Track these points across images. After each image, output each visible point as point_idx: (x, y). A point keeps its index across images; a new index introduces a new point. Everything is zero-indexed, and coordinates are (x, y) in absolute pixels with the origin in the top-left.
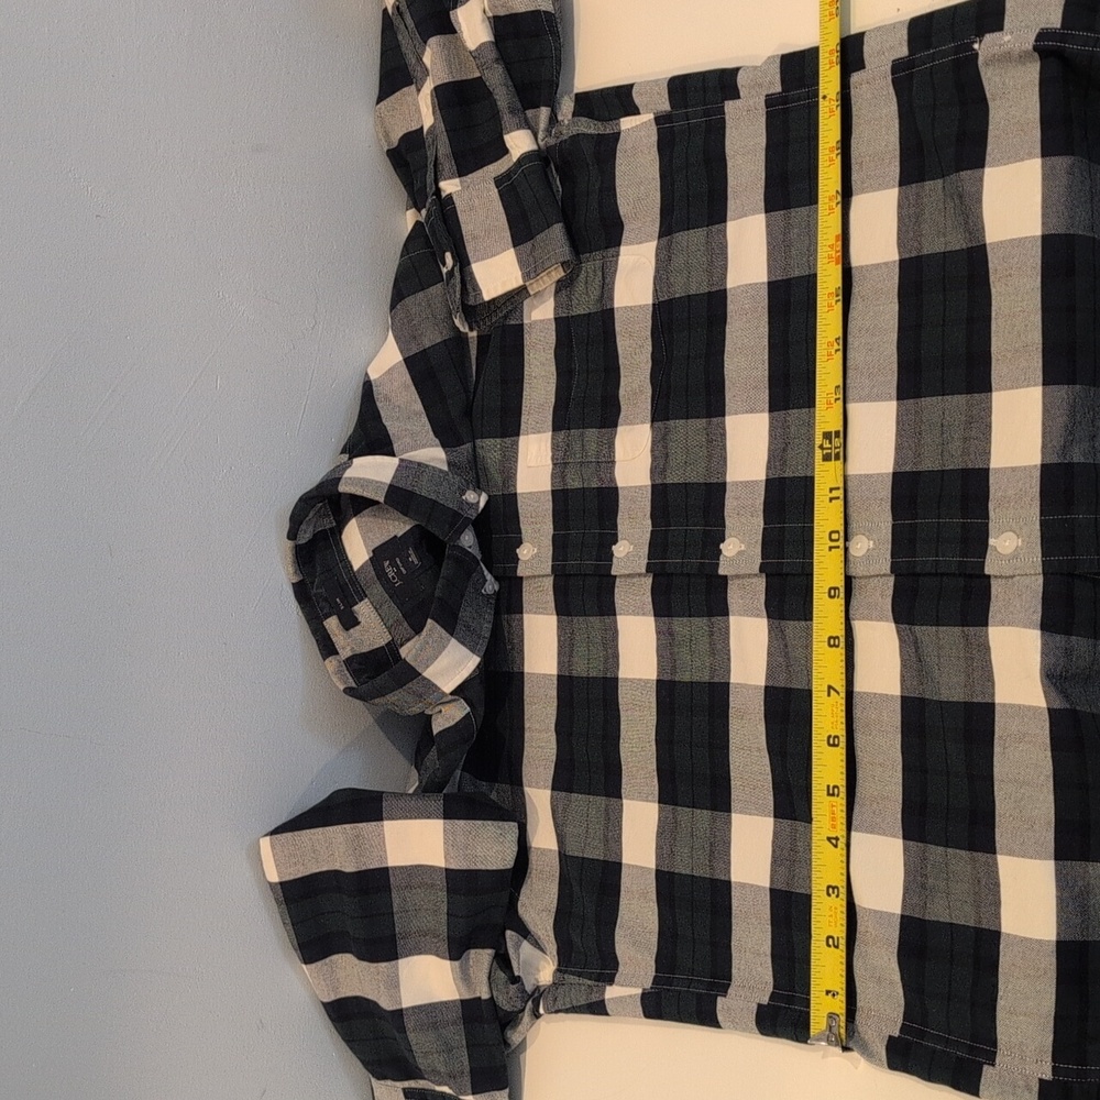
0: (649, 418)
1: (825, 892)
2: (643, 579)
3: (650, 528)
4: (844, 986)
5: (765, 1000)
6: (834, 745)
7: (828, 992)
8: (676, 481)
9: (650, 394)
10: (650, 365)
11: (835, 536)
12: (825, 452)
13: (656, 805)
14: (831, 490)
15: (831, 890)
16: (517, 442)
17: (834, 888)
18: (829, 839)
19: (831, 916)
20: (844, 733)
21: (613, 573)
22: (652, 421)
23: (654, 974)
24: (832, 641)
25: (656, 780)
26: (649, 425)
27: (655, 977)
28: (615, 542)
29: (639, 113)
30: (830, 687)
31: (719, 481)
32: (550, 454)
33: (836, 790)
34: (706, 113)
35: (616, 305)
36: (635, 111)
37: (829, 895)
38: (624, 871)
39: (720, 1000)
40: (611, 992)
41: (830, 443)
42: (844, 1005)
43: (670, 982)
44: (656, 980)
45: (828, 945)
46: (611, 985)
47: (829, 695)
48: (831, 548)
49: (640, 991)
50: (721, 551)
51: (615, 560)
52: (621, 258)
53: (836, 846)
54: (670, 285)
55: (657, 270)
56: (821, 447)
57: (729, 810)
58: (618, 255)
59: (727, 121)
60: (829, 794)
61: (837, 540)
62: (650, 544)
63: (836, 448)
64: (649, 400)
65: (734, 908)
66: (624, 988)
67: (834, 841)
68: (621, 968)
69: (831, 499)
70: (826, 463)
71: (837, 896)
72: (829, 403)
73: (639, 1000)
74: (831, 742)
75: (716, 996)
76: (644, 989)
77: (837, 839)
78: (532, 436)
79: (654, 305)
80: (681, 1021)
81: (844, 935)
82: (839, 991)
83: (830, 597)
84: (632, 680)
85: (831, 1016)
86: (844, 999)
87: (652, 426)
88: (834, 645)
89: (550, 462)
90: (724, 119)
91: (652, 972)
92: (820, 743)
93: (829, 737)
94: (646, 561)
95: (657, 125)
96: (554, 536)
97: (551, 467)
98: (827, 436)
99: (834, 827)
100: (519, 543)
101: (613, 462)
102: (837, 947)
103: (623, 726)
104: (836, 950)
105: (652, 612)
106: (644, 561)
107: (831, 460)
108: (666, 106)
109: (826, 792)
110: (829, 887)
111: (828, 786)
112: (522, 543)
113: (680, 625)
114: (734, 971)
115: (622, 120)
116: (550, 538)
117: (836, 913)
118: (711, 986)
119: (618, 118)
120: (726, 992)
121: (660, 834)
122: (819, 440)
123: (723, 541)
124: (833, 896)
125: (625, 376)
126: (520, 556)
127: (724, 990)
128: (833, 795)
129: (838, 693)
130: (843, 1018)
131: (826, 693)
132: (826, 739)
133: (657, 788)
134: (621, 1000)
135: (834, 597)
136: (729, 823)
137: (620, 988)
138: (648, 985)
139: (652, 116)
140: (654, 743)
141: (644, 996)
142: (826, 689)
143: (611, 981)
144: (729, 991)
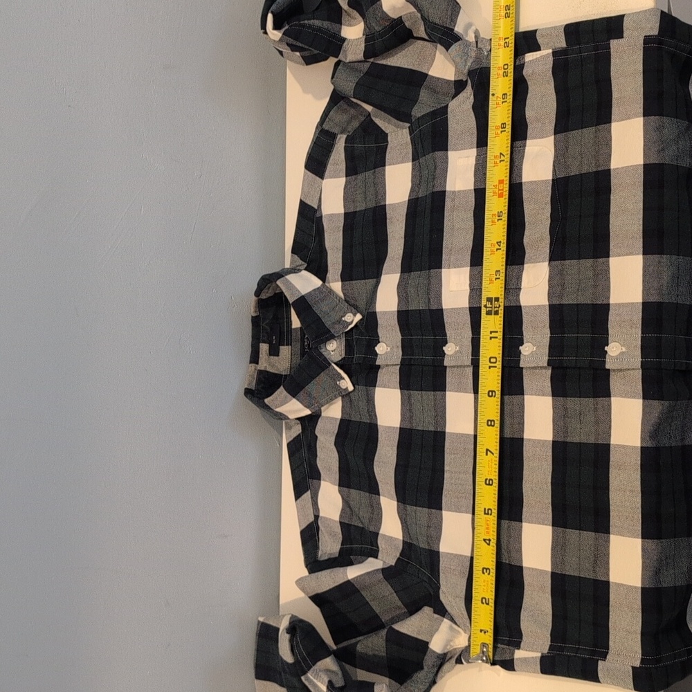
0: (548, 258)
1: (481, 572)
2: (544, 371)
3: (549, 335)
4: (492, 628)
5: (637, 664)
6: (489, 484)
7: (481, 631)
8: (571, 302)
9: (549, 242)
10: (549, 222)
11: (493, 360)
12: (488, 309)
13: (550, 528)
14: (491, 332)
15: (485, 570)
16: (441, 272)
17: (487, 569)
18: (484, 540)
19: (484, 586)
20: (497, 478)
21: (521, 366)
22: (550, 261)
23: (549, 643)
24: (489, 423)
25: (550, 511)
26: (547, 263)
27: (551, 645)
28: (522, 344)
29: (540, 50)
30: (487, 450)
31: (604, 302)
32: (468, 282)
33: (490, 511)
34: (596, 49)
35: (523, 180)
36: (537, 48)
37: (483, 573)
38: (525, 572)
39: (600, 663)
40: (519, 654)
41: (491, 304)
42: (492, 639)
43: (562, 649)
44: (551, 648)
45: (482, 603)
46: (519, 649)
47: (487, 454)
48: (490, 367)
49: (539, 655)
50: (606, 352)
51: (522, 357)
52: (527, 148)
53: (489, 544)
54: (567, 167)
55: (556, 156)
56: (485, 306)
57: (608, 532)
58: (525, 146)
59: (612, 54)
60: (485, 514)
61: (495, 363)
62: (550, 345)
63: (495, 307)
64: (548, 246)
65: (611, 599)
66: (527, 652)
67: (488, 542)
68: (524, 638)
69: (491, 338)
70: (489, 316)
71: (489, 574)
72: (491, 280)
73: (539, 661)
74: (488, 483)
75: (598, 660)
76: (542, 654)
77: (490, 540)
78: (453, 270)
79: (553, 180)
80: (570, 677)
81: (493, 597)
82: (489, 630)
83: (489, 396)
84: (534, 441)
85: (484, 645)
86: (492, 635)
87: (549, 263)
88: (491, 425)
89: (468, 288)
90: (610, 52)
91: (548, 643)
92: (480, 483)
93: (486, 480)
94: (547, 358)
95: (553, 57)
96: (472, 338)
97: (469, 291)
98: (489, 300)
99: (488, 533)
100: (445, 343)
101: (520, 289)
102: (488, 604)
103: (525, 472)
104: (487, 606)
105: (551, 393)
106: (546, 358)
107: (491, 314)
108: (562, 44)
109: (483, 512)
110: (483, 569)
111: (485, 509)
112: (447, 343)
113: (573, 403)
114: (611, 643)
115: (526, 55)
116: (470, 339)
117: (488, 584)
118: (593, 653)
119: (524, 54)
120: (606, 657)
121: (553, 548)
122: (484, 302)
123: (607, 345)
124: (486, 574)
125: (530, 229)
126: (446, 352)
127: (604, 656)
128: (488, 514)
129: (493, 454)
130: (491, 647)
131: (485, 454)
132: (484, 480)
133: (551, 516)
134: (525, 660)
135: (492, 396)
136: (608, 541)
137: (525, 652)
138: (546, 651)
139: (551, 51)
140: (549, 485)
141: (543, 658)
142: (485, 451)
143: (518, 646)
144: (608, 657)
